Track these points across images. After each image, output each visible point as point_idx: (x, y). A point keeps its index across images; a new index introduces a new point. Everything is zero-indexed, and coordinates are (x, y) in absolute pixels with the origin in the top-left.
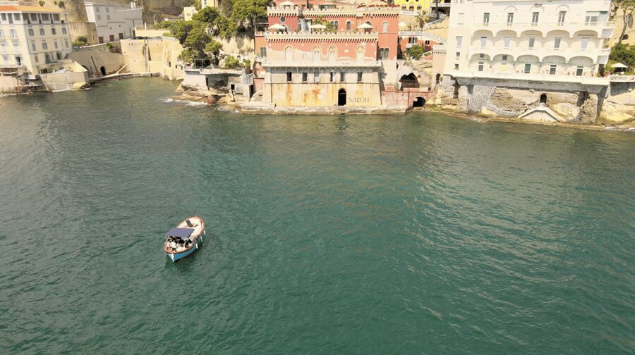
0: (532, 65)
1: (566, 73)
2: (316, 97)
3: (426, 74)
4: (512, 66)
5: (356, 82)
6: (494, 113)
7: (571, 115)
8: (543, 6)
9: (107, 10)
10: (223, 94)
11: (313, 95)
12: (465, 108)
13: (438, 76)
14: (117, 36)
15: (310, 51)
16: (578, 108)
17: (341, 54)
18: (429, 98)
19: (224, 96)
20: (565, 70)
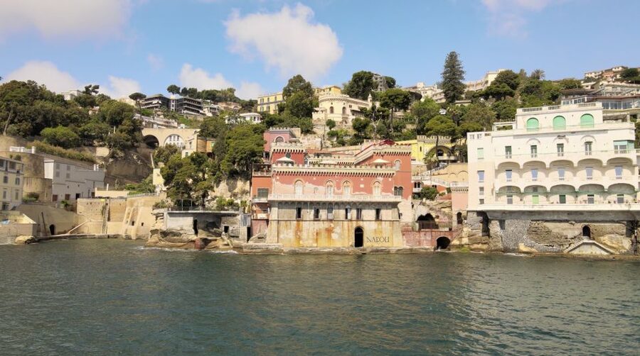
0: (566, 196)
1: (607, 201)
2: (329, 237)
3: (445, 214)
4: (545, 198)
5: (374, 219)
6: (533, 250)
7: (623, 247)
8: (567, 137)
9: (68, 168)
10: (214, 238)
11: (326, 234)
12: (500, 245)
13: (459, 215)
14: (73, 196)
15: (322, 185)
16: (629, 239)
17: (356, 189)
18: (453, 239)
19: (216, 240)
20: (605, 199)
